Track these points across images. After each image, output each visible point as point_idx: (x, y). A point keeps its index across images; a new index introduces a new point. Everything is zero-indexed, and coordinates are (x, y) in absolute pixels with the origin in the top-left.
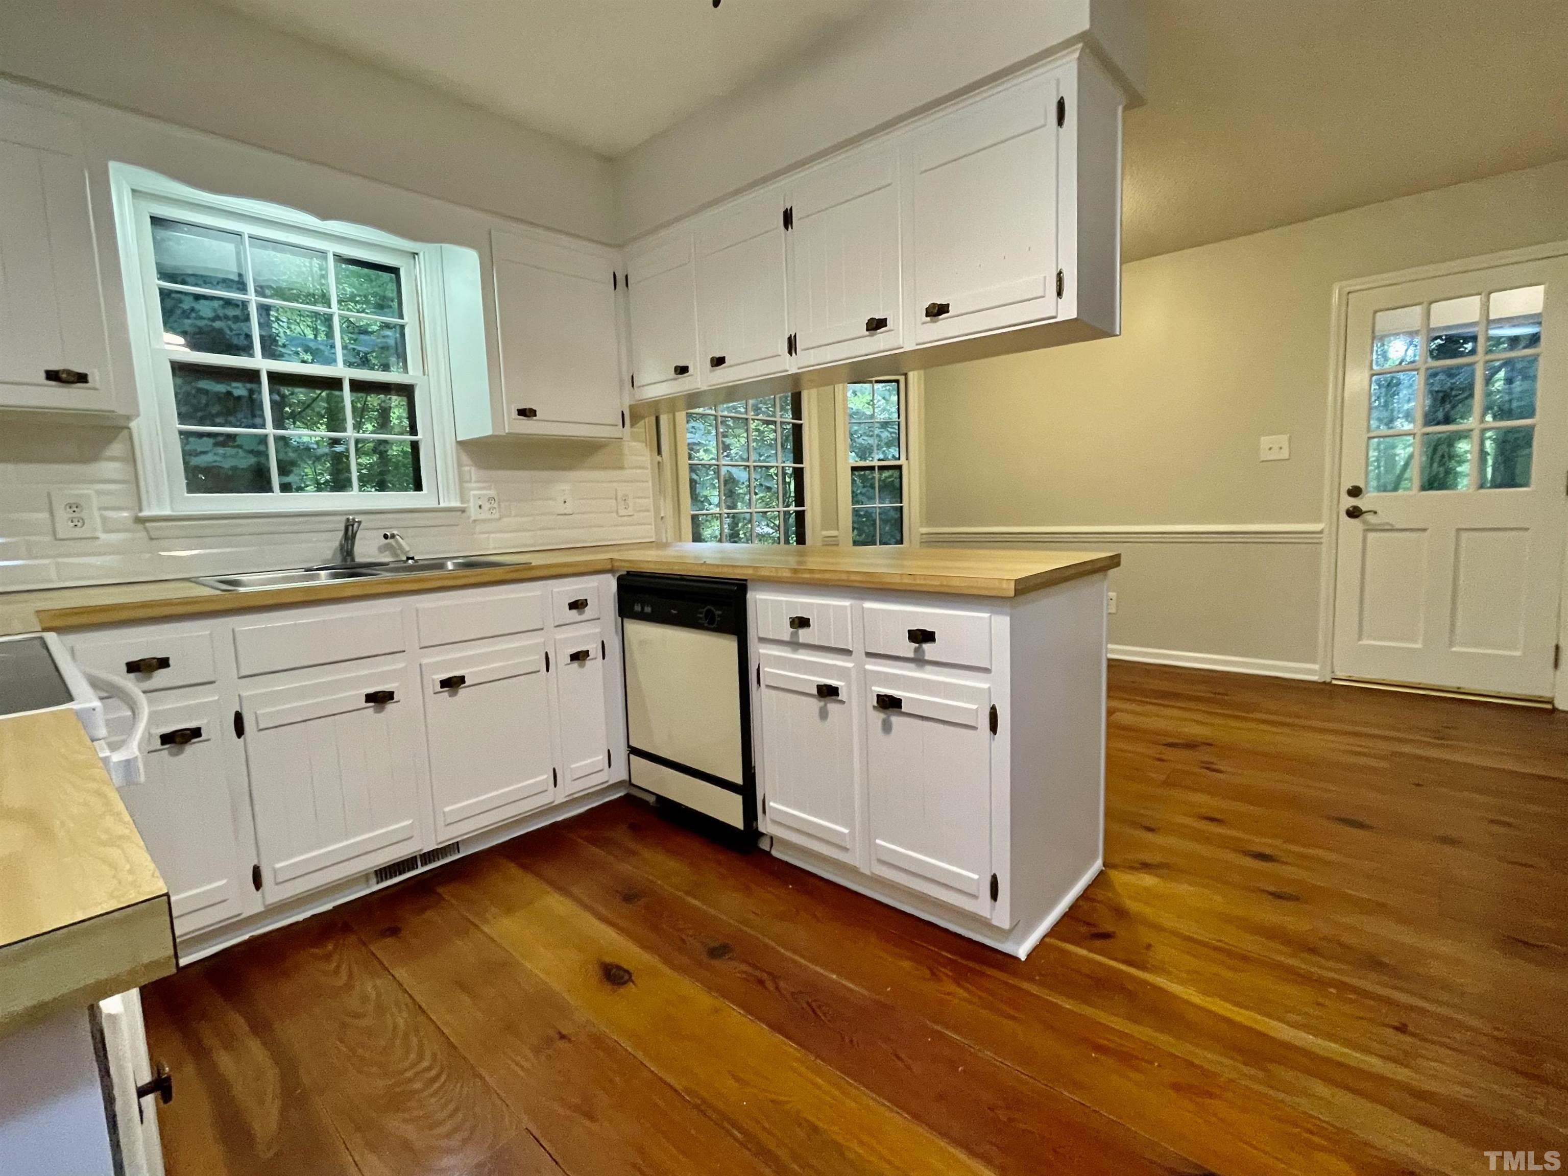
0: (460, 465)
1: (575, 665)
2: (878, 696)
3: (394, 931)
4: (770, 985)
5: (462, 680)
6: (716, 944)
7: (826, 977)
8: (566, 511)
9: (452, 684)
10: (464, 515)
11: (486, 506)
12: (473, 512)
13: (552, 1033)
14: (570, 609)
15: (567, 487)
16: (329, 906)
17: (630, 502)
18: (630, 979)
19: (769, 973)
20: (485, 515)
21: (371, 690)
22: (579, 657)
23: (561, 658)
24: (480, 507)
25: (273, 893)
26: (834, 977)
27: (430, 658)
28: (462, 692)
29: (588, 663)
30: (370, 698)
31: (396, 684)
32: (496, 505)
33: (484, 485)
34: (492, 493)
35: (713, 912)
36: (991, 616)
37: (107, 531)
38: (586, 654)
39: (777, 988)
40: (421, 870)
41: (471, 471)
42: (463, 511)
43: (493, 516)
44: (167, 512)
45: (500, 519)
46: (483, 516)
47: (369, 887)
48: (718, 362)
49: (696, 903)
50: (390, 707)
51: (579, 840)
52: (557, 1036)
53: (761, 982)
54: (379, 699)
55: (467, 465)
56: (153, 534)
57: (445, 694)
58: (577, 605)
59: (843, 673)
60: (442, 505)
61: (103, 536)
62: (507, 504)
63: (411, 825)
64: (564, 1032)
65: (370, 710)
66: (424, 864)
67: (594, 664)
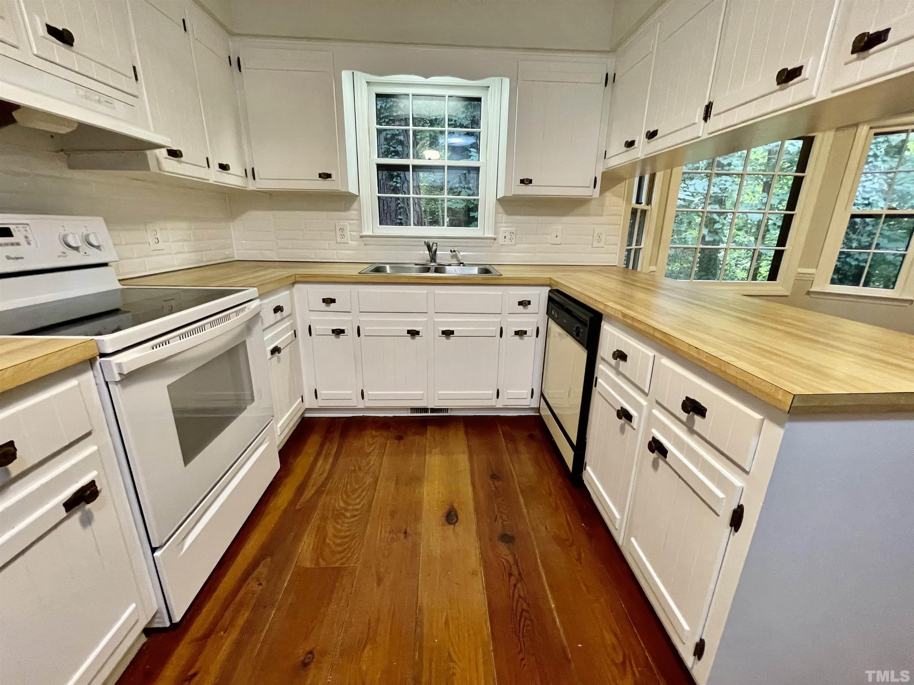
0: (497, 213)
1: (517, 337)
2: (653, 438)
3: (400, 438)
4: (513, 580)
5: (452, 332)
6: (509, 533)
7: (548, 601)
8: (556, 242)
9: (448, 333)
10: (495, 241)
11: (508, 237)
12: (501, 240)
13: (404, 527)
14: (519, 305)
15: (559, 227)
16: (391, 415)
17: (603, 237)
18: (454, 524)
19: (520, 574)
20: (508, 242)
21: (410, 329)
22: (520, 333)
23: (509, 332)
24: (505, 237)
25: (367, 403)
26: (553, 606)
27: (439, 319)
28: (452, 338)
29: (526, 338)
30: (409, 332)
31: (421, 328)
32: (514, 237)
33: (511, 225)
34: (513, 229)
35: (525, 510)
36: (763, 420)
37: (352, 240)
38: (525, 332)
39: (515, 585)
40: (429, 414)
41: (504, 217)
42: (495, 239)
43: (511, 243)
44: (371, 234)
45: (515, 245)
46: (505, 243)
47: (407, 413)
48: (652, 135)
49: (522, 501)
50: (417, 338)
51: (500, 431)
52: (404, 531)
53: (510, 575)
54: (413, 333)
55: (501, 213)
56: (366, 243)
57: (444, 338)
58: (524, 303)
59: (638, 407)
60: (485, 236)
61: (350, 242)
62: (521, 236)
63: (423, 394)
64: (408, 531)
65: (409, 338)
66: (431, 412)
67: (530, 340)
